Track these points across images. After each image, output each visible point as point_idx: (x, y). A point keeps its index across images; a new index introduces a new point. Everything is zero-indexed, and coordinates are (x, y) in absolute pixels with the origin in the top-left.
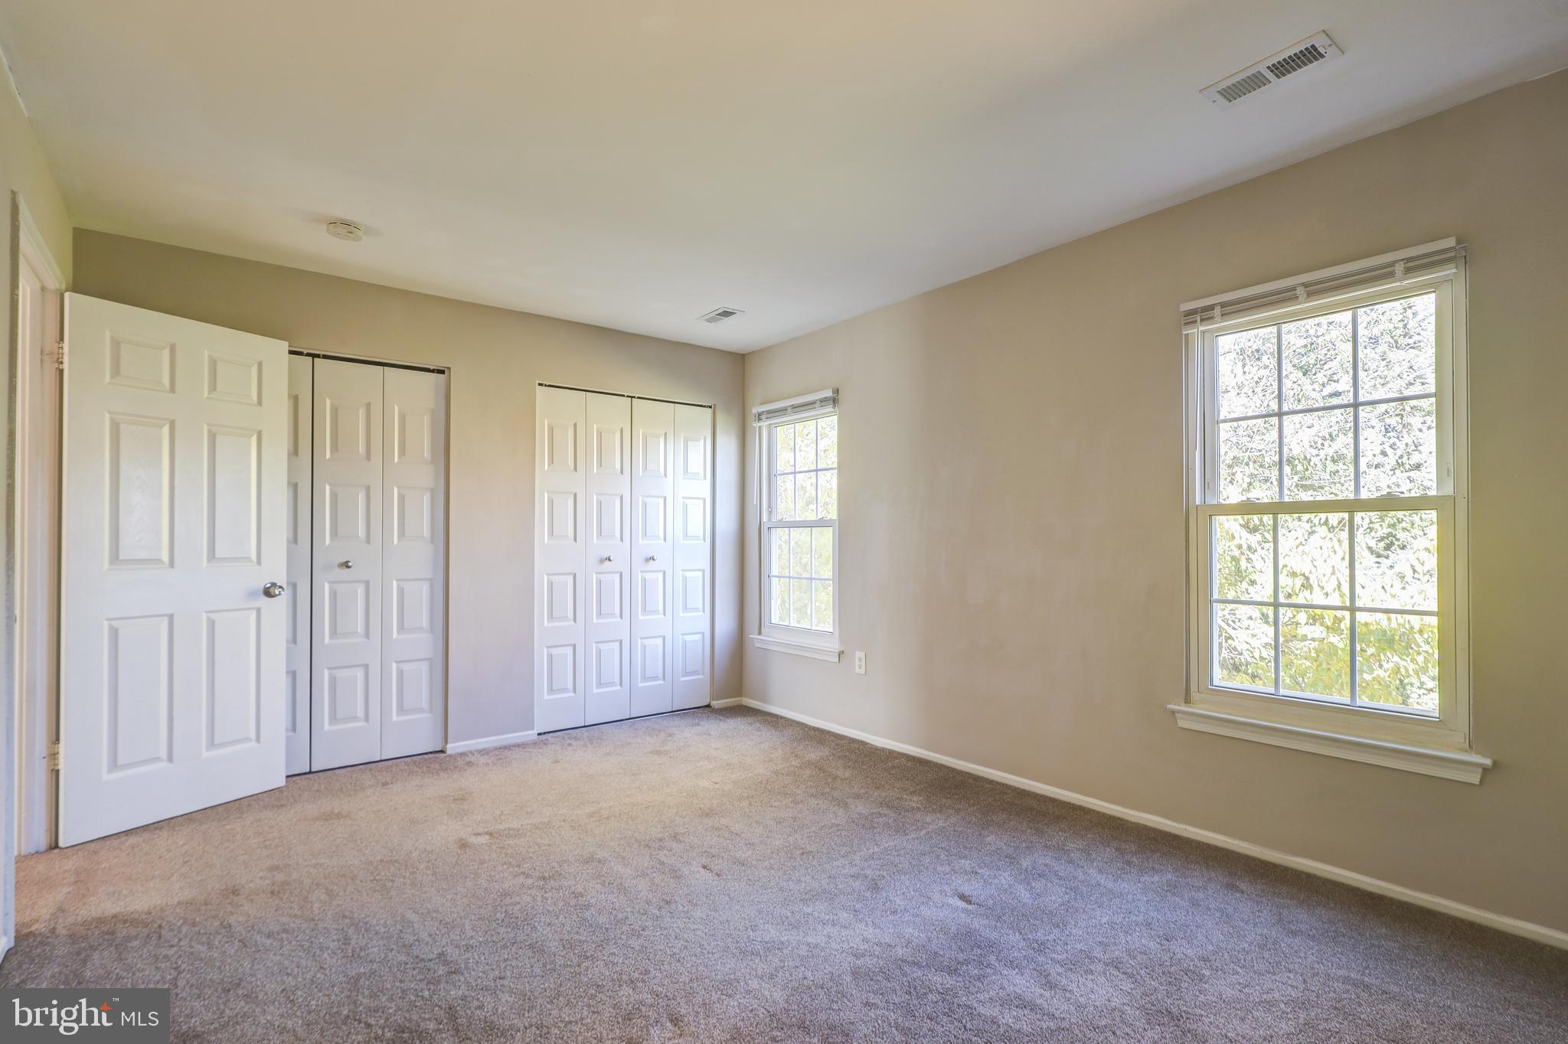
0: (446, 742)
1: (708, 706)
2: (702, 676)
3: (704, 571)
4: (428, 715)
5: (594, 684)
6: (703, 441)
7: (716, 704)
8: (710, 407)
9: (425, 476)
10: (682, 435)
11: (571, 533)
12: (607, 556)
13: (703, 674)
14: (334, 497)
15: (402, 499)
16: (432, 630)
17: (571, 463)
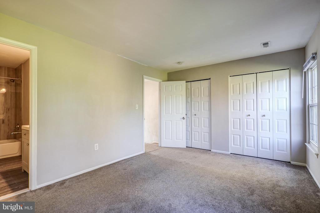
0: (211, 149)
1: (290, 162)
2: (286, 152)
3: (286, 120)
4: (208, 143)
5: (246, 145)
6: (285, 80)
7: (292, 162)
8: (288, 69)
9: (207, 99)
10: (276, 80)
11: (239, 109)
12: (248, 115)
13: (287, 152)
14: (194, 104)
15: (204, 103)
16: (209, 128)
17: (238, 93)
